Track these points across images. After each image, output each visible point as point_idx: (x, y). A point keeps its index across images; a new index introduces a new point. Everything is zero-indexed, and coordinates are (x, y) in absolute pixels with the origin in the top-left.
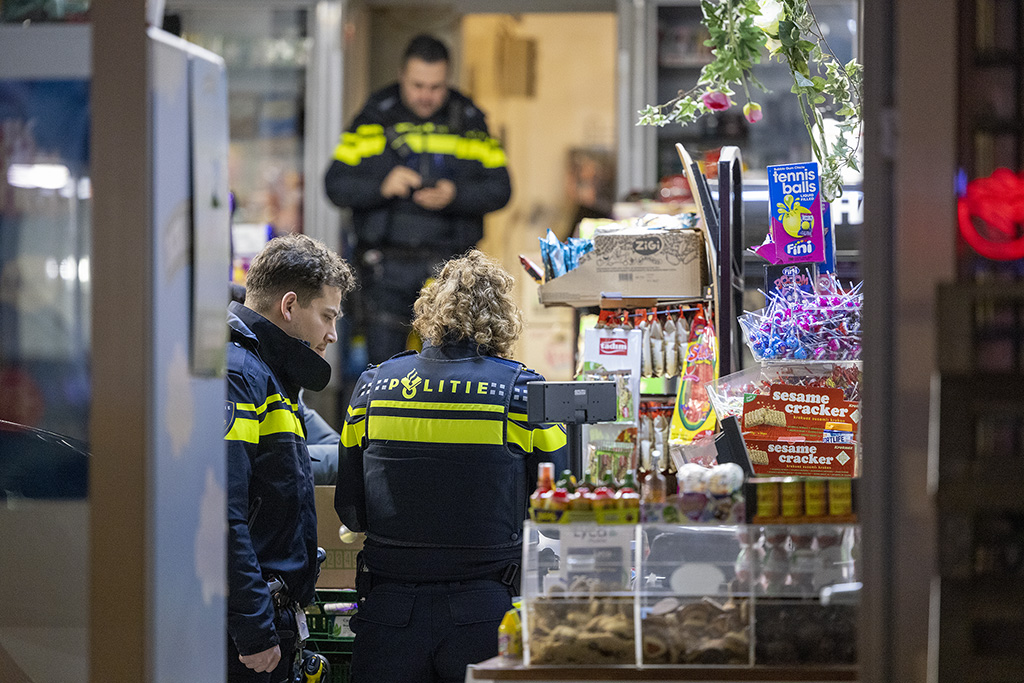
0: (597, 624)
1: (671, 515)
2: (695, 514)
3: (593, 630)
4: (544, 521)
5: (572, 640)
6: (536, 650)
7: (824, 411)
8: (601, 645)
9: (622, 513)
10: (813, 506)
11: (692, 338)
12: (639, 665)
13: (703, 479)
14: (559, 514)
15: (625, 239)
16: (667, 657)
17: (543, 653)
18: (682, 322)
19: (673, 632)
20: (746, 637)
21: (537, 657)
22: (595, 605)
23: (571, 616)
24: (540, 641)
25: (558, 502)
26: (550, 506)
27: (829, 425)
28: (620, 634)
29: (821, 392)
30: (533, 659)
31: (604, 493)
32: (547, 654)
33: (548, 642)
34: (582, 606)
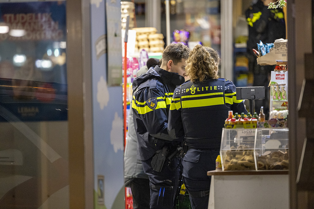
0: (244, 158)
1: (266, 126)
2: (274, 125)
3: (243, 160)
4: (228, 128)
5: (236, 163)
6: (226, 166)
8: (245, 165)
9: (252, 125)
12: (257, 170)
13: (276, 115)
14: (233, 126)
16: (265, 168)
17: (228, 167)
19: (267, 160)
20: (288, 161)
21: (226, 168)
22: (244, 153)
23: (237, 156)
24: (227, 164)
25: (233, 122)
26: (230, 124)
28: (250, 161)
30: (225, 169)
31: (247, 119)
32: (229, 167)
33: (229, 164)
34: (241, 154)
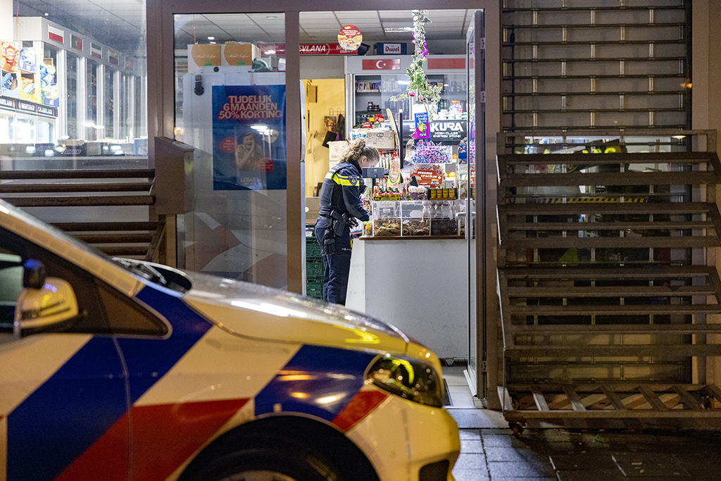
1: (409, 198)
2: (415, 198)
3: (390, 227)
4: (376, 200)
5: (385, 230)
6: (375, 232)
7: (431, 176)
8: (392, 231)
9: (396, 198)
10: (445, 195)
11: (393, 159)
12: (402, 236)
14: (380, 198)
15: (375, 133)
16: (408, 234)
18: (390, 155)
19: (410, 227)
20: (429, 228)
22: (389, 222)
23: (384, 224)
24: (376, 230)
27: (433, 180)
28: (397, 228)
29: (430, 172)
30: (375, 235)
32: (378, 233)
33: (379, 230)
34: (386, 222)
